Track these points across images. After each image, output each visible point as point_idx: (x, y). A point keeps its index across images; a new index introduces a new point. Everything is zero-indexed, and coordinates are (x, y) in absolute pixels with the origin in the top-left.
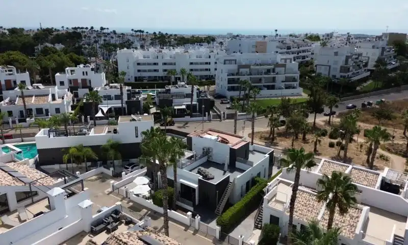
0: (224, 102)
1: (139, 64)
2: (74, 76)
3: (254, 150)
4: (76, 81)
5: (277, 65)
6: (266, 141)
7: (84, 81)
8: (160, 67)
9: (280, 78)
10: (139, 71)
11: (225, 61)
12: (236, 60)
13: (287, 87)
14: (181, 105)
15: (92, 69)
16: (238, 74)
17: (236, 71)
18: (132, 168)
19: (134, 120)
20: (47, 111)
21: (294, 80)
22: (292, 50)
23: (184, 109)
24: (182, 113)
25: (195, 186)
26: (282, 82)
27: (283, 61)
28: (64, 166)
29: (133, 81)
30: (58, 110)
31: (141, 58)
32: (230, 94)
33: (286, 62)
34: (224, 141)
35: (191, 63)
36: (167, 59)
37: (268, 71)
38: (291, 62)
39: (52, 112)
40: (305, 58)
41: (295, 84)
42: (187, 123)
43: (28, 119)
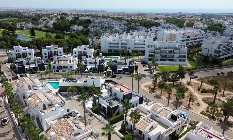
0: (144, 66)
1: (110, 44)
2: (80, 50)
4: (81, 52)
5: (176, 49)
6: (151, 90)
7: (84, 52)
8: (120, 45)
9: (176, 55)
10: (110, 47)
11: (149, 45)
12: (154, 45)
13: (180, 60)
14: (121, 68)
15: (88, 48)
16: (154, 52)
17: (154, 51)
18: (90, 96)
19: (93, 78)
20: (67, 67)
21: (185, 57)
22: (191, 38)
23: (122, 70)
24: (120, 72)
25: (106, 107)
26: (178, 57)
27: (180, 47)
28: (68, 93)
29: (107, 52)
30: (71, 67)
31: (111, 41)
32: (149, 62)
33: (181, 47)
34: (122, 91)
35: (135, 44)
36: (124, 42)
37: (171, 52)
38: (184, 47)
39: (69, 68)
40: (200, 42)
41: (186, 59)
42: (121, 77)
43: (60, 71)
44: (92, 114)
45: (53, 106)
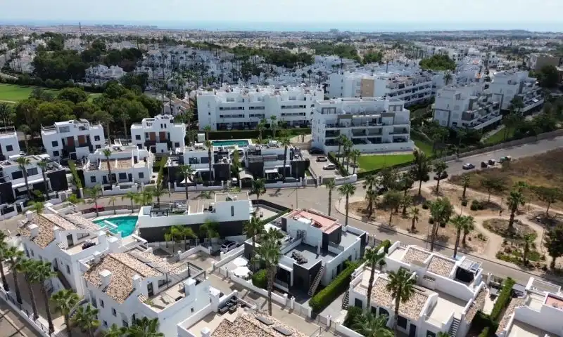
0: (321, 159)
1: (221, 109)
2: (149, 129)
3: (348, 231)
4: (153, 134)
5: (384, 114)
6: (364, 215)
7: (162, 134)
8: (247, 112)
9: (387, 129)
10: (221, 116)
11: (323, 109)
12: (335, 108)
13: (396, 140)
14: (273, 169)
15: (171, 121)
16: (337, 125)
17: (336, 122)
18: (229, 247)
19: (229, 199)
20: (130, 175)
21: (404, 131)
22: (406, 88)
23: (275, 173)
24: (273, 178)
25: (290, 269)
26: (390, 134)
27: (392, 108)
28: (164, 243)
29: (214, 129)
30: (141, 175)
31: (224, 102)
32: (328, 149)
33: (395, 110)
34: (317, 225)
35: (283, 107)
36: (255, 102)
37: (374, 122)
38: (401, 110)
39: (135, 177)
40: (423, 96)
41: (407, 135)
42: (279, 190)
43: (113, 186)
44: (255, 292)
45: (170, 285)
